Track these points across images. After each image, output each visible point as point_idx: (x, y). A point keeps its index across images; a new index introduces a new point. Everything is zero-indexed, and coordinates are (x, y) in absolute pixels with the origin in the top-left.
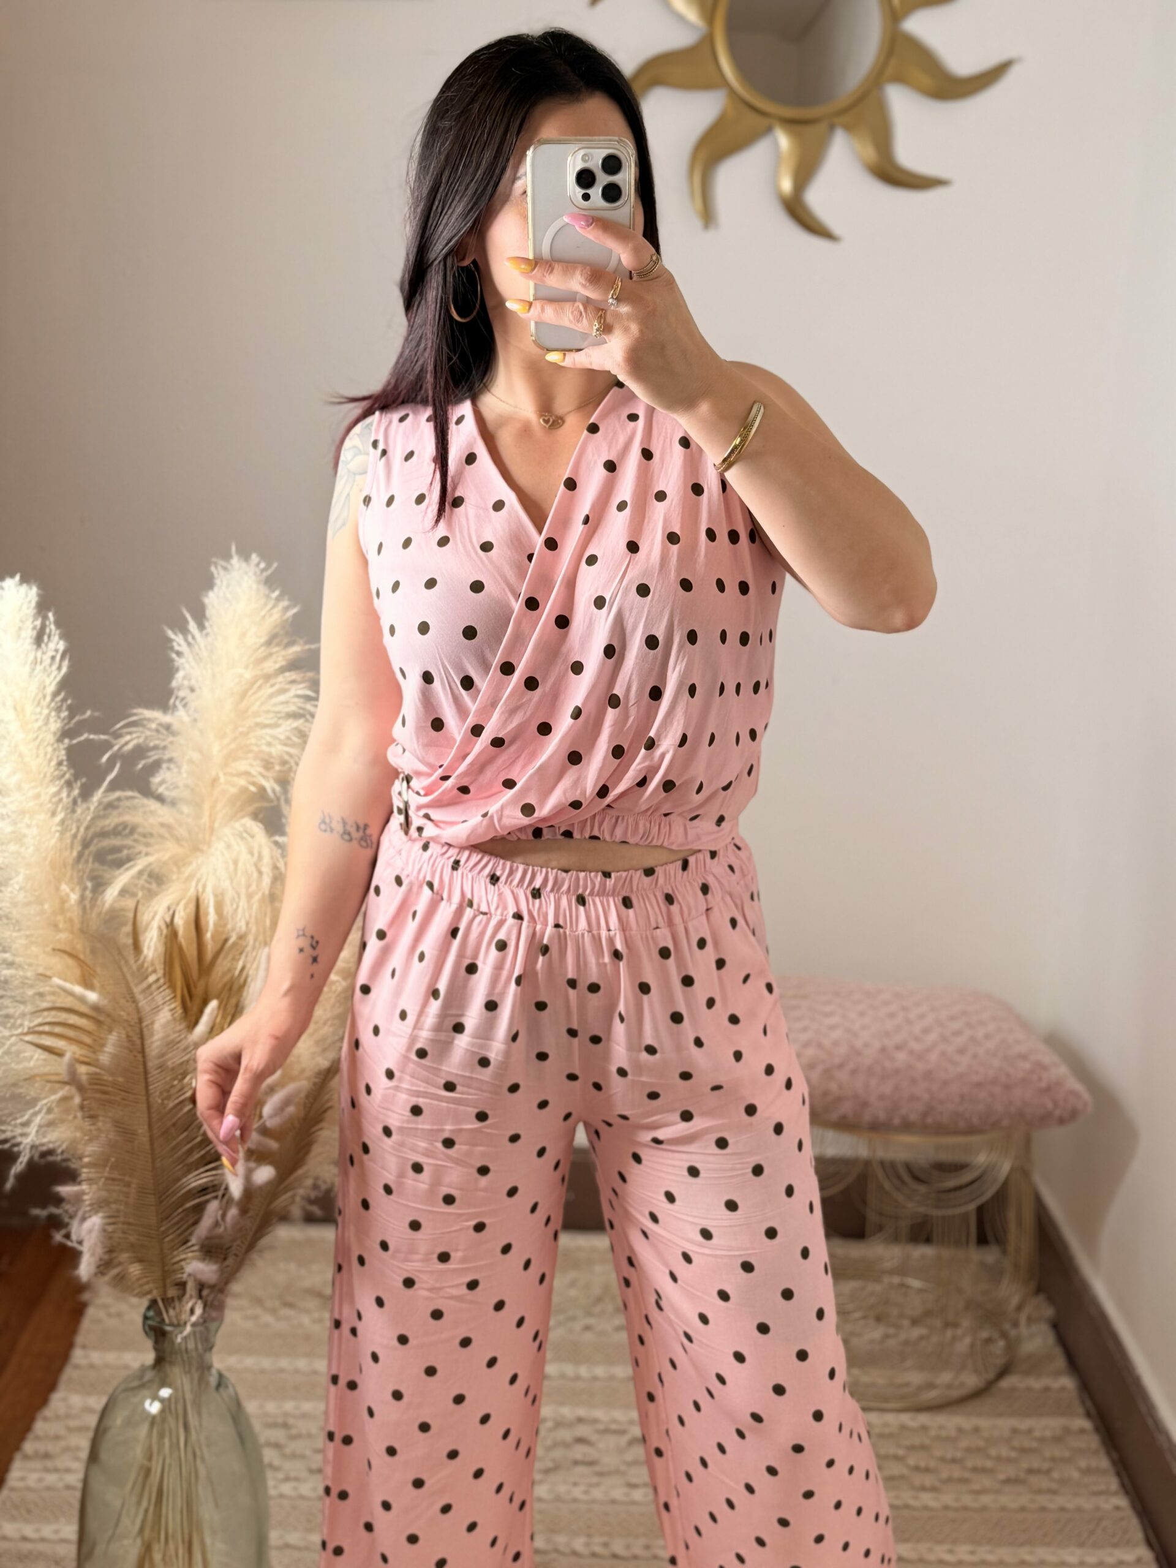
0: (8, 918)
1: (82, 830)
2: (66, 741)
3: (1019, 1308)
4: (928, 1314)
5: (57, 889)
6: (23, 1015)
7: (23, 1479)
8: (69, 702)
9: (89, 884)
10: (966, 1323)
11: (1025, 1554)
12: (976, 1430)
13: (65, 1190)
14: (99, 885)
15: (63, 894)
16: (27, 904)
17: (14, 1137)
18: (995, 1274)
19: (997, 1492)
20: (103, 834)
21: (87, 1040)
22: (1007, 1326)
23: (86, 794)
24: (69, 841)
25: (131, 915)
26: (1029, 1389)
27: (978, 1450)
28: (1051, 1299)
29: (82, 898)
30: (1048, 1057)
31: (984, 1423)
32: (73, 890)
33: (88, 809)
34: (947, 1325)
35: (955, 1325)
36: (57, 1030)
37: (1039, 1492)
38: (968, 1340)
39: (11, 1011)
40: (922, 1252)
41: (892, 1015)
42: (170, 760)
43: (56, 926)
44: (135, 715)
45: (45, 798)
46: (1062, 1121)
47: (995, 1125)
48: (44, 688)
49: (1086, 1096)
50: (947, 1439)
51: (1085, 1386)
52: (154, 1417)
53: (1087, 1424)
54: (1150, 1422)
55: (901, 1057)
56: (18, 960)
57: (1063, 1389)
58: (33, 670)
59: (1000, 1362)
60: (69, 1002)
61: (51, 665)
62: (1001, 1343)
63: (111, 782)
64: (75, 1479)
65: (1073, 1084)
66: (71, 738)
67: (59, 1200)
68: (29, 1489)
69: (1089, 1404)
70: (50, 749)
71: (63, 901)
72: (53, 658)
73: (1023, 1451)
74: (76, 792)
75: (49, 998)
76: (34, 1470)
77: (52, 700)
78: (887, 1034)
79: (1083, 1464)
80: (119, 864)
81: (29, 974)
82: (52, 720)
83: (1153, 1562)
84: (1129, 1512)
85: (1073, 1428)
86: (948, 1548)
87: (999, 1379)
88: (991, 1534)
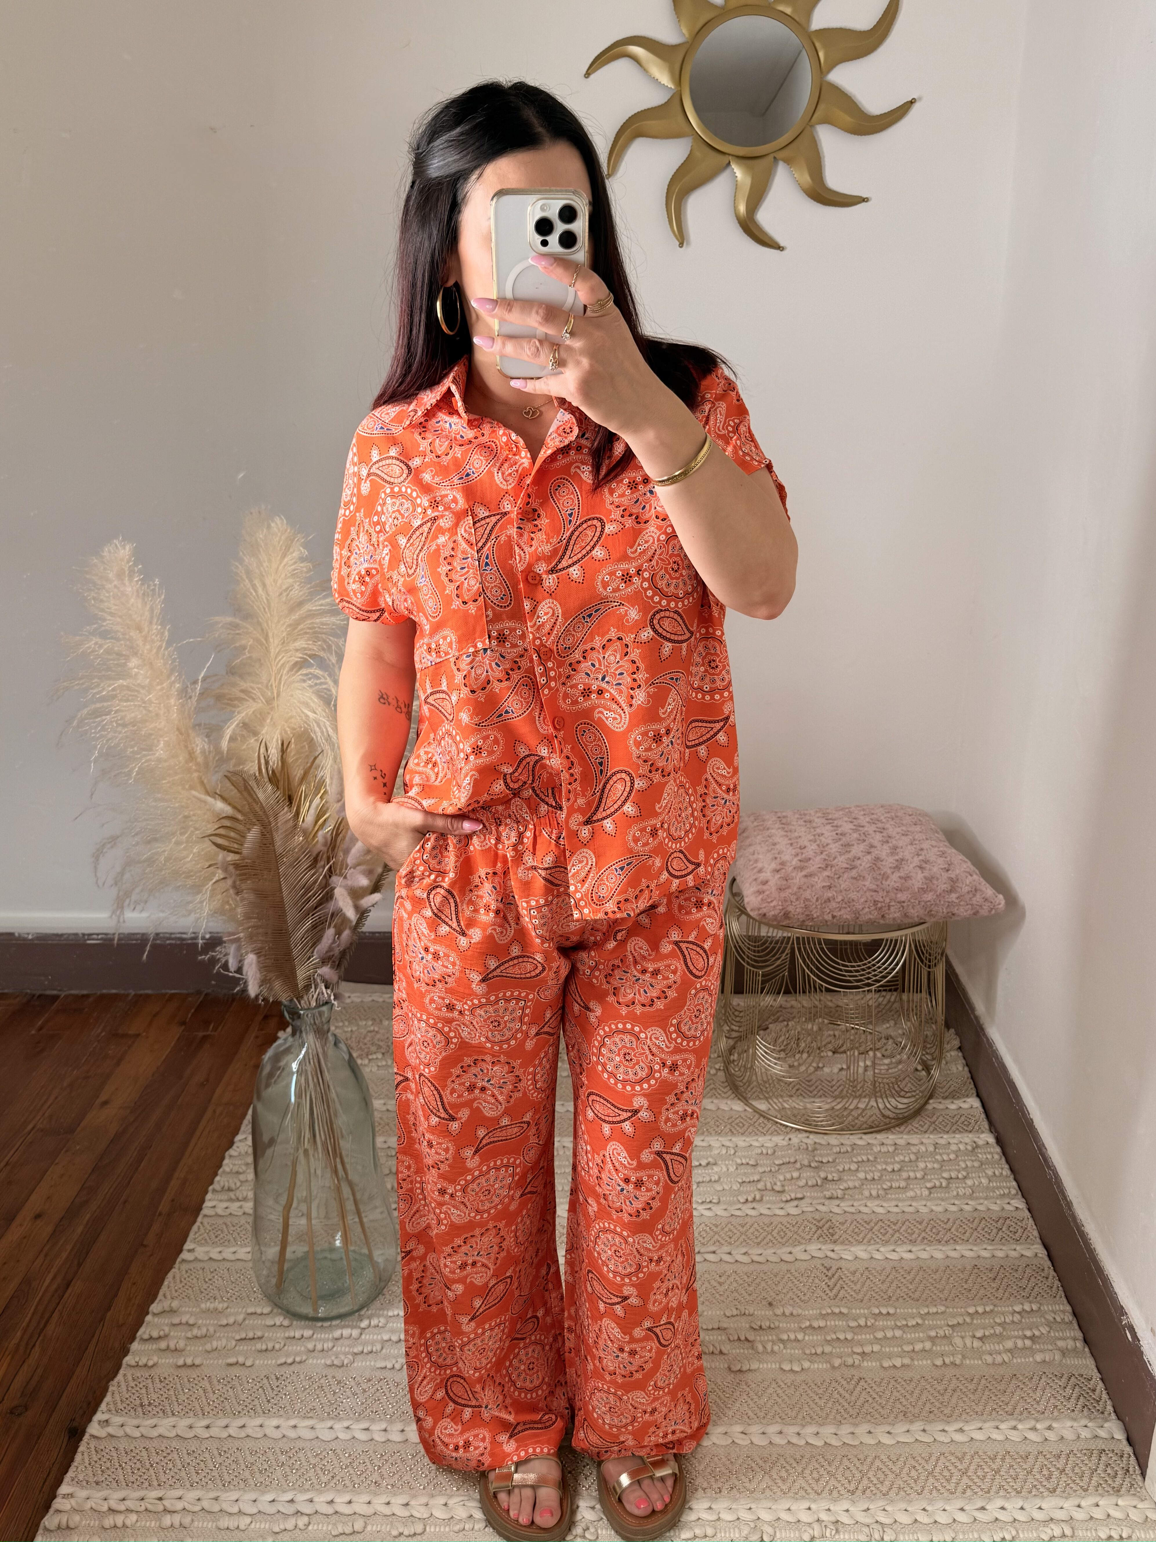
7: (214, 1207)
11: (948, 1250)
12: (908, 1146)
19: (929, 1198)
26: (947, 1110)
31: (914, 1139)
50: (888, 1154)
53: (991, 1140)
57: (971, 1108)
64: (249, 1206)
68: (217, 1215)
69: (990, 1121)
76: (221, 1201)
79: (990, 1172)
83: (1046, 1258)
84: (1027, 1214)
85: (981, 1142)
86: (892, 1248)
87: (926, 1103)
88: (923, 1234)
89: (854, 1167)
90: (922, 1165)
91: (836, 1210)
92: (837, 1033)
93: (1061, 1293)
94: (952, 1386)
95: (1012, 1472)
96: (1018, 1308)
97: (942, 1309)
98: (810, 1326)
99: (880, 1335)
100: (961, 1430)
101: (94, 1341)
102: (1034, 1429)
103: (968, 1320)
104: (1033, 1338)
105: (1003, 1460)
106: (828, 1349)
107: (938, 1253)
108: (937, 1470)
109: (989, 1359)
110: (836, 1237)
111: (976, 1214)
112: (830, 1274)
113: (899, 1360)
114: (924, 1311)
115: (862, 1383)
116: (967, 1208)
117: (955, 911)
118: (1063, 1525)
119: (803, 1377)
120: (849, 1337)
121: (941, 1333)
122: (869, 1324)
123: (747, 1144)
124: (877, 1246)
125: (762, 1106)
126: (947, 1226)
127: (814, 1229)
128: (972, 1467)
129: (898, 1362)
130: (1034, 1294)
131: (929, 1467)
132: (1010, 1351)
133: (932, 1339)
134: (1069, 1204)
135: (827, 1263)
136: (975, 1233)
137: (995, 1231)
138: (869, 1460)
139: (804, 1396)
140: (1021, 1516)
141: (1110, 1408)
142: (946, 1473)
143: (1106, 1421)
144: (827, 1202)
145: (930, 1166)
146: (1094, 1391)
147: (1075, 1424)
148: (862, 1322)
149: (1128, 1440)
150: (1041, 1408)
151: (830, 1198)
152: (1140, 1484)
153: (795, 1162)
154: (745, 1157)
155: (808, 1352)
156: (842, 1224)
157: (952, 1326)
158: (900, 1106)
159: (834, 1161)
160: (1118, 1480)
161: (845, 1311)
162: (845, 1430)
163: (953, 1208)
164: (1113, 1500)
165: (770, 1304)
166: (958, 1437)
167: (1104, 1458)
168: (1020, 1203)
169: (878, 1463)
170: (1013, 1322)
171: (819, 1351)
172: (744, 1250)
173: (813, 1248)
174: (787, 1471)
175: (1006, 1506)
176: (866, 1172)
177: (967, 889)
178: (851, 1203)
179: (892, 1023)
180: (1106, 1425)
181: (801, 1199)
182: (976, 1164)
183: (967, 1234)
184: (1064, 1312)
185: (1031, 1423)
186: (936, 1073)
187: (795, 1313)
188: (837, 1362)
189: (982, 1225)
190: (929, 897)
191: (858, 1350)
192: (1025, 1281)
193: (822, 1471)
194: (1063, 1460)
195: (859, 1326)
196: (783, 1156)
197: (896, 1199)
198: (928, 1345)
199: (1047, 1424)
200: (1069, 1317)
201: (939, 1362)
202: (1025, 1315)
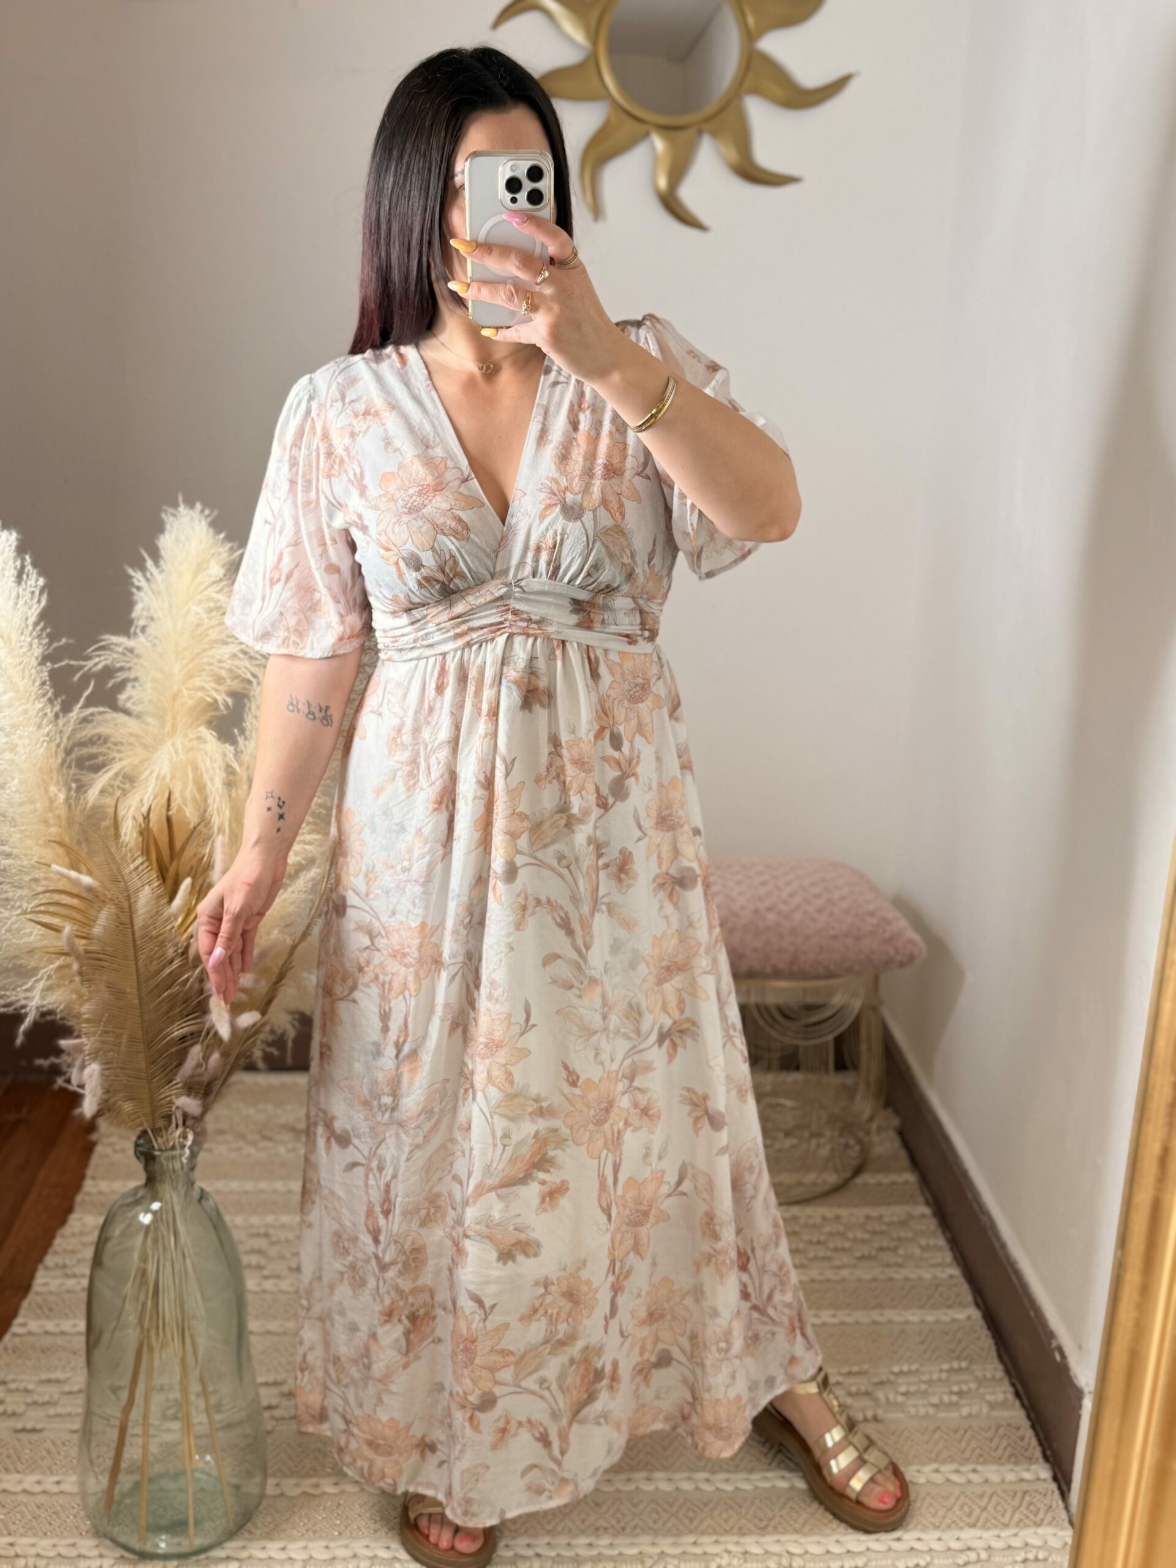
0: (4, 816)
1: (65, 740)
2: (48, 664)
3: (871, 1119)
4: (799, 1127)
5: (47, 791)
6: (21, 898)
7: (46, 1284)
8: (48, 630)
9: (74, 785)
10: (828, 1133)
11: (875, 1315)
12: (838, 1218)
13: (64, 1043)
14: (82, 788)
15: (52, 794)
16: (23, 803)
17: (18, 1001)
18: (850, 1092)
19: (854, 1266)
20: (82, 744)
21: (78, 916)
22: (861, 1134)
23: (66, 708)
24: (54, 750)
25: (112, 810)
26: (879, 1184)
27: (839, 1234)
28: (897, 1112)
29: (68, 799)
30: (892, 913)
31: (843, 1212)
32: (59, 790)
33: (69, 721)
34: (813, 1135)
35: (819, 1135)
36: (52, 909)
37: (888, 1265)
38: (828, 1147)
39: (10, 895)
40: (794, 1078)
41: (764, 883)
42: (136, 679)
43: (46, 822)
44: (104, 640)
45: (32, 713)
46: (902, 965)
47: (849, 970)
48: (27, 619)
49: (922, 944)
50: (815, 1226)
51: (925, 1181)
52: (147, 1228)
54: (975, 1206)
55: (771, 917)
56: (15, 851)
57: (906, 1182)
58: (16, 604)
59: (855, 1163)
60: (62, 885)
61: (32, 599)
62: (857, 1148)
63: (88, 698)
64: (83, 1282)
65: (911, 934)
66: (54, 662)
67: (59, 1052)
68: (50, 1293)
69: (928, 1194)
70: (33, 671)
71: (51, 801)
72: (33, 593)
73: (874, 1233)
74: (57, 708)
75: (44, 883)
76: (54, 1278)
77: (34, 629)
78: (760, 899)
79: (923, 1242)
80: (97, 769)
81: (25, 863)
82: (35, 646)
83: (981, 1320)
84: (963, 1281)
85: (915, 1214)
87: (856, 1176)
88: (848, 1301)
93: (994, 1352)
96: (946, 1366)
97: (865, 1368)
104: (960, 1393)
107: (863, 1318)
111: (906, 1282)
116: (898, 1276)
118: (980, 1552)
121: (863, 1390)
130: (964, 1354)
132: (935, 1405)
136: (905, 1300)
137: (926, 1297)
141: (1038, 1453)
143: (1031, 1464)
145: (859, 1236)
146: (1022, 1438)
147: (1002, 1468)
150: (966, 1455)
152: (1063, 1517)
157: (876, 1384)
160: (1041, 1515)
163: (883, 1277)
164: (1032, 1530)
167: (1027, 1498)
170: (940, 1380)
174: (694, 1512)
175: (924, 1537)
180: (1034, 1467)
182: (909, 1235)
183: (897, 1300)
184: (996, 1370)
185: (954, 1466)
189: (913, 1292)
192: (955, 1343)
193: (731, 1512)
194: (985, 1500)
199: (971, 1467)
202: (952, 1372)
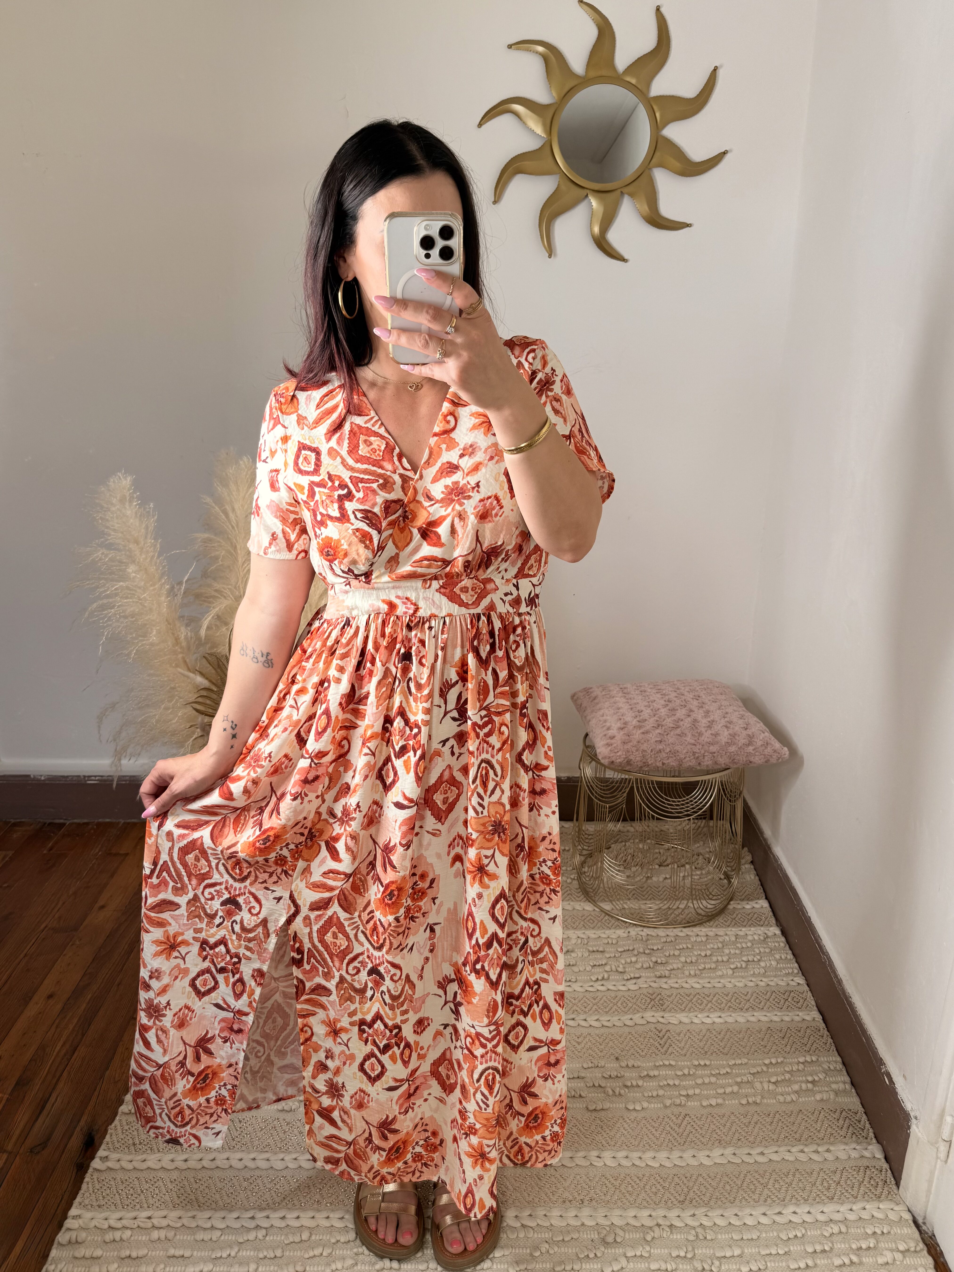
12: (716, 937)
19: (732, 976)
26: (744, 909)
27: (719, 949)
31: (721, 931)
50: (702, 943)
53: (778, 932)
57: (762, 908)
69: (776, 917)
73: (743, 949)
79: (778, 956)
83: (822, 1022)
84: (806, 988)
85: (770, 934)
86: (706, 1014)
87: (728, 904)
88: (729, 1004)
89: (677, 953)
90: (727, 951)
91: (665, 986)
92: (661, 851)
93: (833, 1047)
94: (755, 1119)
95: (801, 1185)
96: (802, 1060)
97: (746, 1061)
98: (648, 1075)
99: (699, 1081)
100: (762, 1154)
101: (96, 1093)
102: (817, 1152)
103: (765, 1069)
104: (813, 1082)
105: (794, 1175)
106: (661, 1092)
107: (741, 1018)
108: (745, 1184)
109: (781, 1099)
110: (664, 1007)
111: (768, 989)
112: (661, 1035)
113: (714, 1100)
114: (732, 1062)
115: (687, 1118)
116: (762, 984)
117: (752, 759)
118: (840, 1225)
119: (642, 1114)
120: (677, 1083)
121: (745, 1079)
122: (691, 1073)
123: (596, 936)
124: (696, 1013)
125: (607, 906)
126: (747, 998)
127: (649, 1001)
128: (771, 1181)
129: (713, 1102)
130: (813, 1048)
131: (739, 1183)
132: (796, 1092)
133: (738, 1084)
134: (840, 982)
135: (659, 1027)
136: (768, 1003)
137: (783, 1001)
138: (694, 1177)
139: (644, 1129)
140: (808, 1219)
141: (871, 1135)
142: (752, 1187)
143: (870, 1144)
144: (657, 980)
145: (732, 951)
146: (859, 1121)
147: (847, 1148)
148: (686, 1072)
149: (886, 1158)
150: (821, 1135)
151: (660, 977)
152: (896, 1191)
153: (633, 950)
154: (595, 946)
155: (646, 1095)
156: (669, 996)
157: (753, 1074)
158: (709, 906)
159: (662, 949)
160: (879, 1189)
161: (673, 1063)
162: (676, 1154)
163: (751, 984)
164: (876, 1204)
165: (617, 1059)
166: (761, 1159)
167: (868, 1172)
168: (801, 980)
169: (701, 1179)
170: (798, 1070)
171: (655, 1094)
172: (596, 1018)
173: (648, 1015)
174: (632, 1187)
175: (797, 1210)
176: (686, 957)
177: (759, 743)
178: (675, 980)
179: (701, 843)
180: (870, 1147)
181: (638, 978)
182: (767, 950)
183: (762, 1004)
184: (836, 1062)
185: (814, 1147)
186: (735, 881)
187: (636, 1065)
188: (668, 1102)
189: (773, 997)
190: (733, 749)
191: (684, 1093)
192: (806, 1039)
193: (658, 1186)
194: (838, 1175)
195: (684, 1075)
196: (624, 945)
197: (709, 977)
198: (735, 1088)
199: (825, 1148)
200: (840, 1066)
201: (744, 1102)
202: (806, 1064)
